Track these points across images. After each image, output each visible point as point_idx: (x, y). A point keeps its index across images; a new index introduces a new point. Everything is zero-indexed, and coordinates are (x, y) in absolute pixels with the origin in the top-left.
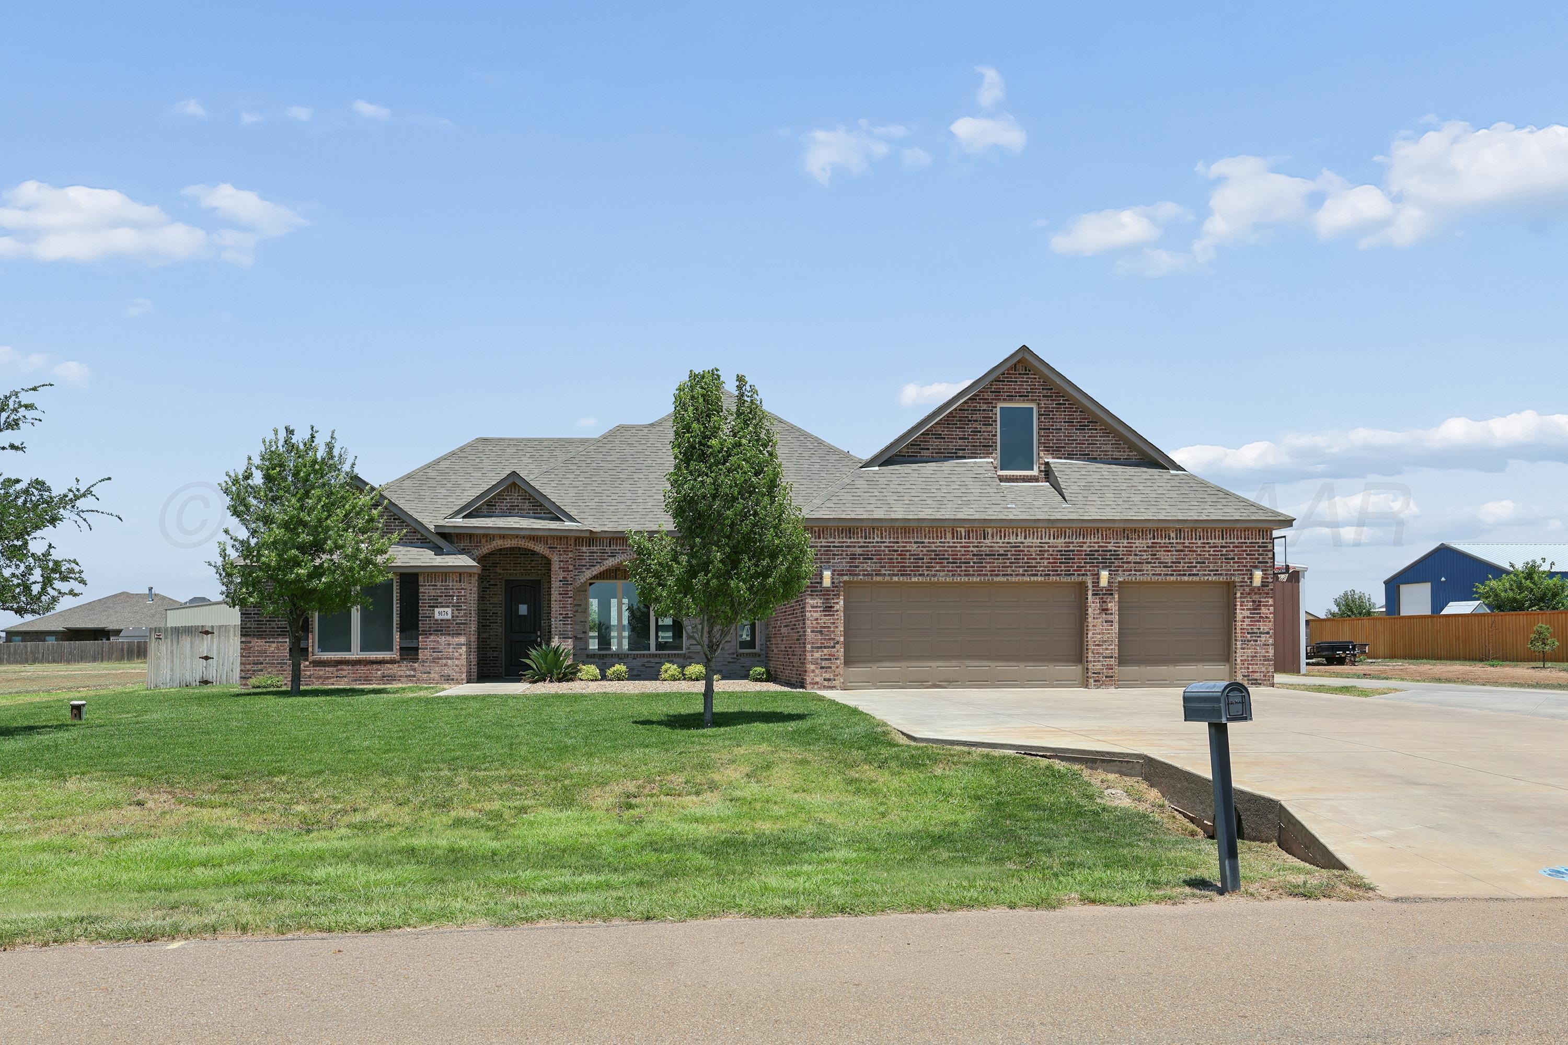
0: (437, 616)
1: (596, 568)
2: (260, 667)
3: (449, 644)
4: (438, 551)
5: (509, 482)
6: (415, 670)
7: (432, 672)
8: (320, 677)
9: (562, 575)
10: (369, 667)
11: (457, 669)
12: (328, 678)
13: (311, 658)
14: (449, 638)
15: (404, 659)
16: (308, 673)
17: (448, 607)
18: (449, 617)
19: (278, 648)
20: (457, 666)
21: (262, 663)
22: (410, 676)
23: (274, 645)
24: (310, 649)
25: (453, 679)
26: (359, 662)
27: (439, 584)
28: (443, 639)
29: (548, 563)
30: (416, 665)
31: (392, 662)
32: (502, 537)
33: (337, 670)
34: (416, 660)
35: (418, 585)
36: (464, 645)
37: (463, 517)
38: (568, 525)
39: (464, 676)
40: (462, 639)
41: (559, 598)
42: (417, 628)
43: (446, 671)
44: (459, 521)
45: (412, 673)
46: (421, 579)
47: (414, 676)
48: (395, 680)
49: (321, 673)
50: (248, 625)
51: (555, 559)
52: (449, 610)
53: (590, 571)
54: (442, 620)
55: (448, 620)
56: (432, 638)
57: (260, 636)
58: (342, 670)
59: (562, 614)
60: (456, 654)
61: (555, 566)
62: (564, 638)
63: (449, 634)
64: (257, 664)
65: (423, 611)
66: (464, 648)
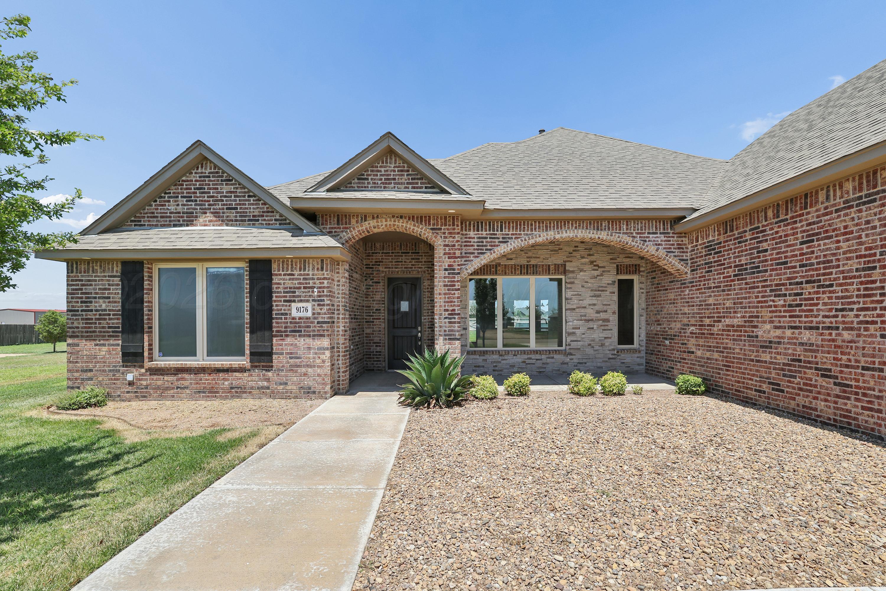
0: (295, 313)
2: (89, 374)
3: (309, 348)
4: (297, 231)
5: (383, 145)
6: (268, 380)
7: (289, 383)
8: (158, 388)
9: (447, 262)
10: (214, 376)
11: (319, 380)
12: (167, 389)
13: (147, 364)
14: (309, 341)
15: (256, 367)
16: (144, 383)
17: (308, 301)
18: (309, 314)
19: (109, 352)
20: (319, 375)
21: (91, 371)
22: (262, 388)
23: (105, 349)
24: (146, 354)
25: (314, 392)
26: (202, 370)
27: (296, 273)
28: (302, 342)
29: (431, 247)
30: (270, 374)
31: (241, 370)
32: (376, 216)
33: (178, 380)
34: (269, 368)
35: (271, 275)
36: (327, 349)
37: (328, 191)
38: (455, 197)
39: (328, 388)
40: (325, 342)
41: (444, 290)
42: (270, 328)
43: (307, 382)
44: (322, 194)
45: (265, 384)
46: (274, 266)
47: (268, 388)
48: (245, 392)
49: (159, 383)
50: (76, 324)
51: (439, 243)
52: (309, 305)
54: (300, 318)
55: (307, 318)
56: (289, 340)
57: (89, 338)
58: (183, 379)
59: (447, 310)
60: (318, 361)
61: (439, 252)
62: (450, 339)
63: (309, 336)
64: (86, 371)
65: (278, 306)
66: (328, 353)
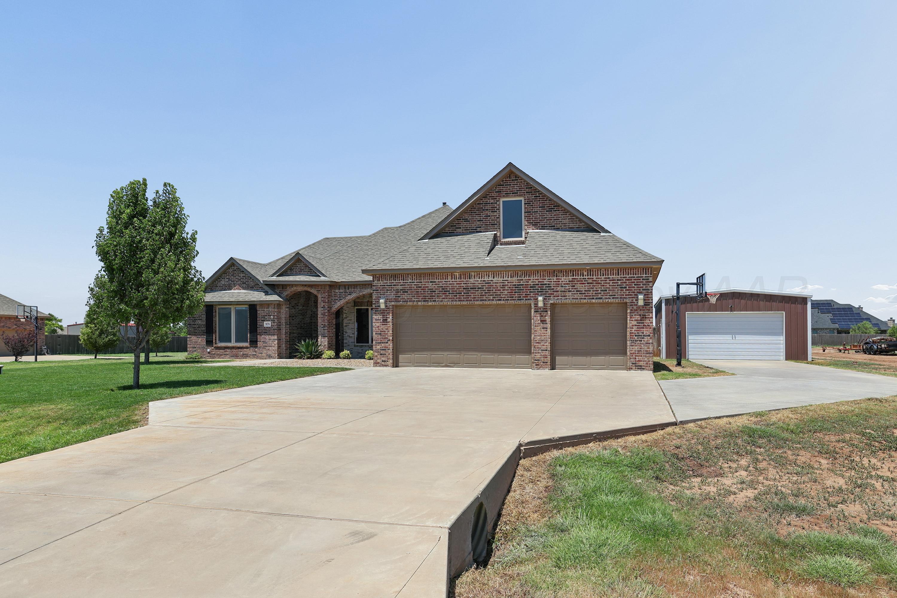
0: (265, 326)
1: (342, 300)
2: (195, 349)
3: (270, 339)
4: (267, 293)
5: (296, 258)
6: (256, 352)
7: (263, 353)
8: (218, 355)
9: (322, 304)
10: (237, 350)
11: (273, 352)
12: (221, 355)
13: (214, 345)
14: (270, 337)
15: (252, 346)
16: (213, 353)
17: (269, 321)
18: (270, 326)
19: (201, 340)
20: (273, 350)
21: (195, 348)
22: (254, 355)
23: (200, 339)
24: (214, 341)
25: (272, 357)
26: (233, 348)
27: (265, 309)
28: (267, 337)
29: (317, 298)
30: (256, 349)
31: (247, 348)
32: (296, 285)
33: (225, 351)
34: (256, 347)
35: (257, 310)
36: (276, 340)
37: (277, 276)
38: (322, 278)
39: (276, 355)
40: (276, 337)
41: (322, 316)
42: (257, 331)
43: (269, 353)
44: (274, 278)
45: (255, 353)
46: (258, 307)
47: (256, 355)
48: (247, 357)
49: (218, 352)
50: (190, 330)
51: (319, 296)
52: (270, 322)
53: (339, 302)
54: (267, 327)
55: (270, 327)
56: (263, 336)
57: (195, 335)
58: (226, 351)
59: (322, 324)
60: (273, 344)
61: (320, 300)
62: (324, 337)
63: (270, 334)
64: (194, 348)
65: (259, 323)
66: (276, 341)
